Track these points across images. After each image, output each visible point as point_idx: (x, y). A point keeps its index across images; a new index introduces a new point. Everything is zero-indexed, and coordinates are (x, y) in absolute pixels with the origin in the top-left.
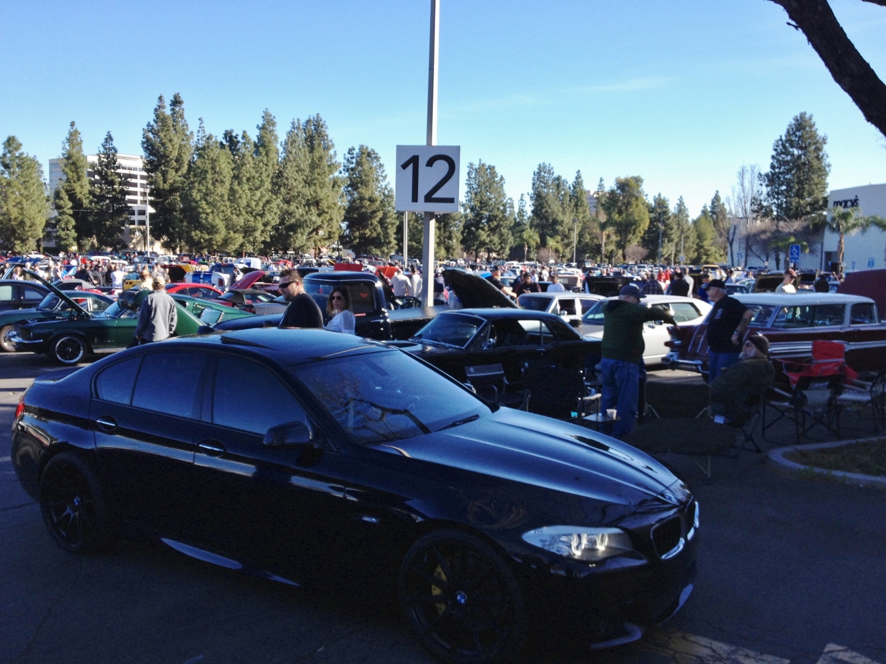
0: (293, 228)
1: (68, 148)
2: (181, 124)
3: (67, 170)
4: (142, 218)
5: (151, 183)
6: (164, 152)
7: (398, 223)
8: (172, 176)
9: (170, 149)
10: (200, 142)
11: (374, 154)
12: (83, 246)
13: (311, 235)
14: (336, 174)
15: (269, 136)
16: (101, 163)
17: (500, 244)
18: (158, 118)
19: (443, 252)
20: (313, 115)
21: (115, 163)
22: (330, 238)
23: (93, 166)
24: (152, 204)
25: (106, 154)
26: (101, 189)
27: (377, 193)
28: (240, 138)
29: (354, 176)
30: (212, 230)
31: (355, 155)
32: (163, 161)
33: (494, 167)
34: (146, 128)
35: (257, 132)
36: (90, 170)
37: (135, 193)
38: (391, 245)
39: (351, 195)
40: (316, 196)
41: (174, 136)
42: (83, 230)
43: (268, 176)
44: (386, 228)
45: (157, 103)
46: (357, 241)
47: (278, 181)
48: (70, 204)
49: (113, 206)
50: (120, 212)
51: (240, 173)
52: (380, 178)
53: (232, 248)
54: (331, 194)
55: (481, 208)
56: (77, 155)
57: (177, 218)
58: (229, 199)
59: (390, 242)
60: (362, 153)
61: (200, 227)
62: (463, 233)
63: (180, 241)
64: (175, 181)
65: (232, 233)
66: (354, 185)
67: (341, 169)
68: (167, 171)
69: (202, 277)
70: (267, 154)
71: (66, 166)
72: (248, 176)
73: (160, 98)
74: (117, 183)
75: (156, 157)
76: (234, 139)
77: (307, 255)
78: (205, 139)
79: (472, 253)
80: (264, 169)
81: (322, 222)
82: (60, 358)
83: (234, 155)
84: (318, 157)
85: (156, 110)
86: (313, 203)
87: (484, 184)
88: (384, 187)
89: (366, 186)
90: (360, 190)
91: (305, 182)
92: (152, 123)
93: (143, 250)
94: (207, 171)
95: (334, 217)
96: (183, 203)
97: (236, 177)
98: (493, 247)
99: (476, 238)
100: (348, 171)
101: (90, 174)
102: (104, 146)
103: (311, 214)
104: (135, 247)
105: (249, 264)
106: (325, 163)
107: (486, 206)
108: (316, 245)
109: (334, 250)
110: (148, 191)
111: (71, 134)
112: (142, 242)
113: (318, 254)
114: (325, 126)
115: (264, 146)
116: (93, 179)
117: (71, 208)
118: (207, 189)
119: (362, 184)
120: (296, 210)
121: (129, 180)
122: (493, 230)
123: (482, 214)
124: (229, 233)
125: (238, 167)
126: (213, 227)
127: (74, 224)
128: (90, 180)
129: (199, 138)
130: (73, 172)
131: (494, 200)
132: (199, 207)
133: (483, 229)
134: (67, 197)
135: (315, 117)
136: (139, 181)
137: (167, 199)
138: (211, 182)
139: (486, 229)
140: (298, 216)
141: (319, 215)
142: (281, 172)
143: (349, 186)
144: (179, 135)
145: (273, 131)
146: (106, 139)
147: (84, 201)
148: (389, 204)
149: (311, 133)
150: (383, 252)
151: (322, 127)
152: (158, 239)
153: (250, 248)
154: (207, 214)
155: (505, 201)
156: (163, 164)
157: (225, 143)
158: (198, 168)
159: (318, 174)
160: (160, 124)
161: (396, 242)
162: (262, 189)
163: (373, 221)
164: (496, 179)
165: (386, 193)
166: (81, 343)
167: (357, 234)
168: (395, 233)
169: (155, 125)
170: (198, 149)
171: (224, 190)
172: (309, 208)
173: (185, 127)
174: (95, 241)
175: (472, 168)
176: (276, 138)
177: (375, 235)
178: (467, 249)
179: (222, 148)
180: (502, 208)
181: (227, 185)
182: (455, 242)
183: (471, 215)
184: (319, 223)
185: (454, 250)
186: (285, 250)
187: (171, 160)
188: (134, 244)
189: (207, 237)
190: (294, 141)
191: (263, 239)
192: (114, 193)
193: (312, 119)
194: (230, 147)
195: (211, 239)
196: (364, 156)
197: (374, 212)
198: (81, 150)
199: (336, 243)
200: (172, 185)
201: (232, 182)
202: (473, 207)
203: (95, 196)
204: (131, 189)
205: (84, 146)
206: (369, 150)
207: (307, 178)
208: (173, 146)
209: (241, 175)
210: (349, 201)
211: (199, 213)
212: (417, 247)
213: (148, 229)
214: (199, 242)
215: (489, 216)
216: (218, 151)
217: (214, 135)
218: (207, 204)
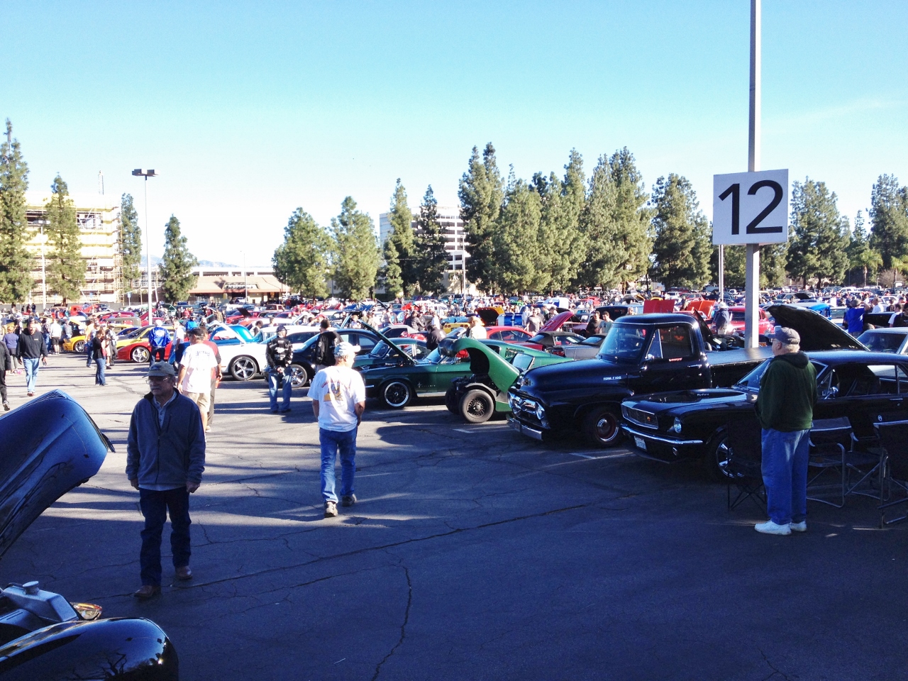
0: (600, 264)
1: (395, 203)
2: (493, 172)
3: (394, 223)
4: (459, 262)
5: (466, 230)
6: (478, 200)
7: (712, 252)
8: (487, 222)
9: (484, 196)
10: (511, 187)
11: (684, 181)
12: (408, 291)
13: (619, 270)
14: (644, 206)
15: (576, 174)
16: (423, 215)
17: (834, 267)
18: (472, 168)
19: (765, 280)
20: (620, 149)
21: (435, 214)
22: (638, 271)
23: (416, 217)
24: (468, 249)
25: (428, 206)
26: (423, 238)
27: (688, 223)
28: (548, 180)
29: (664, 206)
30: (522, 270)
31: (664, 185)
32: (477, 209)
33: (823, 184)
34: (462, 178)
35: (565, 172)
36: (414, 221)
37: (453, 240)
38: (705, 276)
39: (660, 226)
40: (624, 231)
41: (487, 183)
42: (408, 278)
43: (576, 214)
44: (699, 258)
45: (472, 154)
46: (667, 273)
47: (585, 218)
48: (397, 254)
49: (434, 254)
50: (440, 258)
51: (548, 214)
52: (692, 206)
53: (541, 287)
54: (639, 226)
55: (809, 230)
56: (403, 209)
57: (490, 261)
58: (537, 240)
59: (703, 273)
60: (672, 182)
61: (510, 268)
62: (787, 258)
63: (493, 283)
64: (488, 227)
65: (541, 273)
66: (663, 216)
67: (650, 200)
68: (480, 218)
69: (513, 318)
70: (574, 193)
71: (393, 219)
72: (556, 216)
73: (474, 149)
74: (437, 231)
75: (472, 206)
76: (543, 181)
77: (614, 290)
78: (515, 183)
79: (799, 280)
80: (571, 208)
81: (630, 256)
82: (389, 402)
83: (543, 197)
84: (625, 191)
85: (470, 161)
86: (620, 237)
87: (813, 202)
88: (696, 215)
89: (676, 215)
90: (670, 220)
91: (612, 217)
92: (467, 173)
93: (460, 293)
94: (517, 215)
95: (642, 250)
96: (496, 247)
97: (544, 218)
98: (825, 271)
99: (804, 263)
100: (657, 201)
101: (414, 225)
102: (425, 199)
103: (619, 249)
104: (453, 290)
105: (557, 304)
106: (633, 196)
107: (816, 226)
108: (623, 280)
109: (642, 283)
110: (464, 237)
111: (398, 191)
112: (459, 285)
113: (626, 290)
114: (632, 159)
115: (571, 185)
116: (416, 229)
117: (398, 258)
118: (517, 231)
119: (671, 214)
120: (603, 245)
121: (447, 228)
122: (824, 253)
123: (810, 236)
124: (538, 273)
125: (546, 208)
126: (523, 268)
127: (401, 272)
128: (414, 231)
129: (510, 183)
130: (399, 225)
131: (825, 219)
132: (510, 249)
133: (812, 253)
134: (395, 248)
135: (622, 150)
136: (456, 228)
137: (480, 244)
138: (520, 225)
139: (816, 252)
140: (605, 252)
141: (626, 249)
142: (587, 209)
143: (658, 217)
144: (491, 183)
145: (579, 169)
146: (427, 192)
147: (409, 251)
148: (702, 233)
149: (618, 167)
150: (695, 284)
151: (629, 160)
152: (473, 282)
153: (557, 287)
154: (518, 255)
155: (838, 220)
156: (477, 211)
157: (533, 185)
158: (509, 212)
159: (626, 208)
160: (474, 173)
161: (710, 272)
162: (569, 227)
163: (684, 252)
164: (826, 197)
165: (699, 221)
166: (406, 388)
167: (667, 266)
168: (708, 263)
169: (470, 175)
170: (509, 194)
171: (533, 231)
172: (616, 243)
173: (497, 174)
174: (418, 286)
175: (798, 187)
176: (583, 175)
177: (686, 266)
178: (793, 275)
179: (531, 191)
180: (834, 228)
181: (536, 226)
182: (779, 270)
183: (797, 238)
184: (627, 257)
185: (778, 277)
186: (592, 286)
187: (484, 206)
188: (452, 287)
189: (517, 278)
190: (601, 177)
191: (570, 277)
192: (434, 241)
193: (619, 153)
194: (539, 189)
195: (521, 280)
196: (674, 184)
197: (685, 242)
198: (405, 204)
199: (644, 276)
200: (485, 230)
201: (541, 223)
202: (799, 229)
203: (418, 245)
204: (449, 236)
205: (408, 200)
206: (679, 178)
207: (614, 213)
208: (486, 193)
209: (548, 216)
210: (657, 233)
211: (510, 255)
212: (734, 276)
213: (465, 273)
214: (510, 283)
215: (819, 237)
216: (527, 194)
217: (523, 179)
218: (518, 246)
